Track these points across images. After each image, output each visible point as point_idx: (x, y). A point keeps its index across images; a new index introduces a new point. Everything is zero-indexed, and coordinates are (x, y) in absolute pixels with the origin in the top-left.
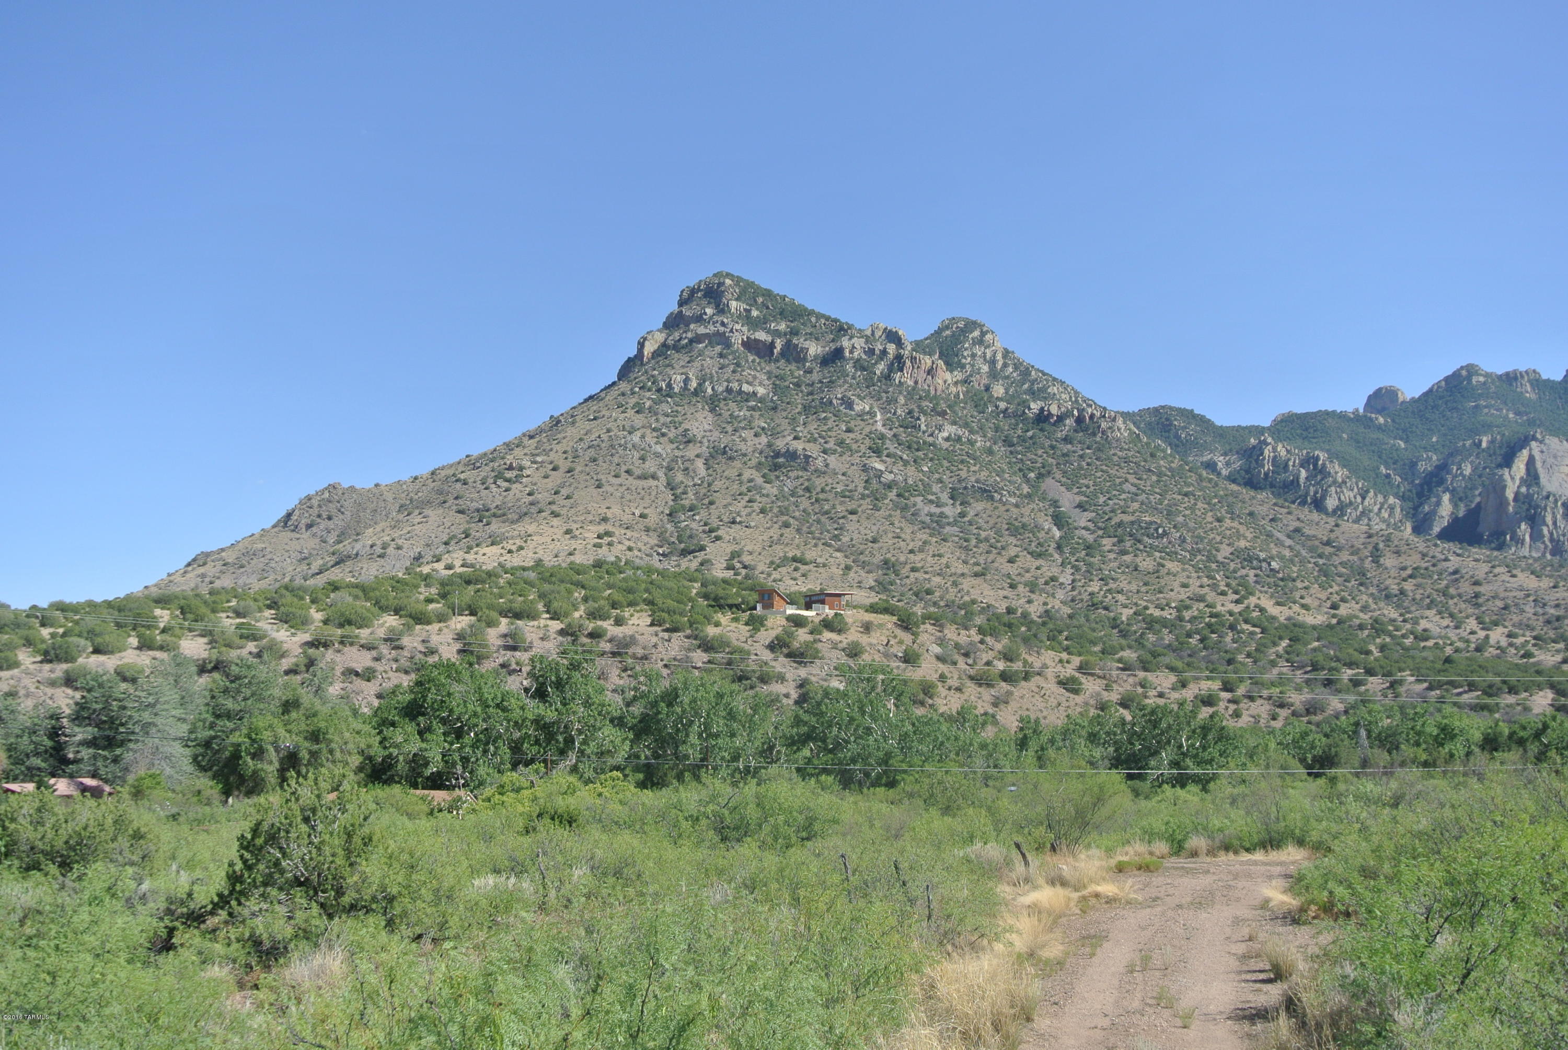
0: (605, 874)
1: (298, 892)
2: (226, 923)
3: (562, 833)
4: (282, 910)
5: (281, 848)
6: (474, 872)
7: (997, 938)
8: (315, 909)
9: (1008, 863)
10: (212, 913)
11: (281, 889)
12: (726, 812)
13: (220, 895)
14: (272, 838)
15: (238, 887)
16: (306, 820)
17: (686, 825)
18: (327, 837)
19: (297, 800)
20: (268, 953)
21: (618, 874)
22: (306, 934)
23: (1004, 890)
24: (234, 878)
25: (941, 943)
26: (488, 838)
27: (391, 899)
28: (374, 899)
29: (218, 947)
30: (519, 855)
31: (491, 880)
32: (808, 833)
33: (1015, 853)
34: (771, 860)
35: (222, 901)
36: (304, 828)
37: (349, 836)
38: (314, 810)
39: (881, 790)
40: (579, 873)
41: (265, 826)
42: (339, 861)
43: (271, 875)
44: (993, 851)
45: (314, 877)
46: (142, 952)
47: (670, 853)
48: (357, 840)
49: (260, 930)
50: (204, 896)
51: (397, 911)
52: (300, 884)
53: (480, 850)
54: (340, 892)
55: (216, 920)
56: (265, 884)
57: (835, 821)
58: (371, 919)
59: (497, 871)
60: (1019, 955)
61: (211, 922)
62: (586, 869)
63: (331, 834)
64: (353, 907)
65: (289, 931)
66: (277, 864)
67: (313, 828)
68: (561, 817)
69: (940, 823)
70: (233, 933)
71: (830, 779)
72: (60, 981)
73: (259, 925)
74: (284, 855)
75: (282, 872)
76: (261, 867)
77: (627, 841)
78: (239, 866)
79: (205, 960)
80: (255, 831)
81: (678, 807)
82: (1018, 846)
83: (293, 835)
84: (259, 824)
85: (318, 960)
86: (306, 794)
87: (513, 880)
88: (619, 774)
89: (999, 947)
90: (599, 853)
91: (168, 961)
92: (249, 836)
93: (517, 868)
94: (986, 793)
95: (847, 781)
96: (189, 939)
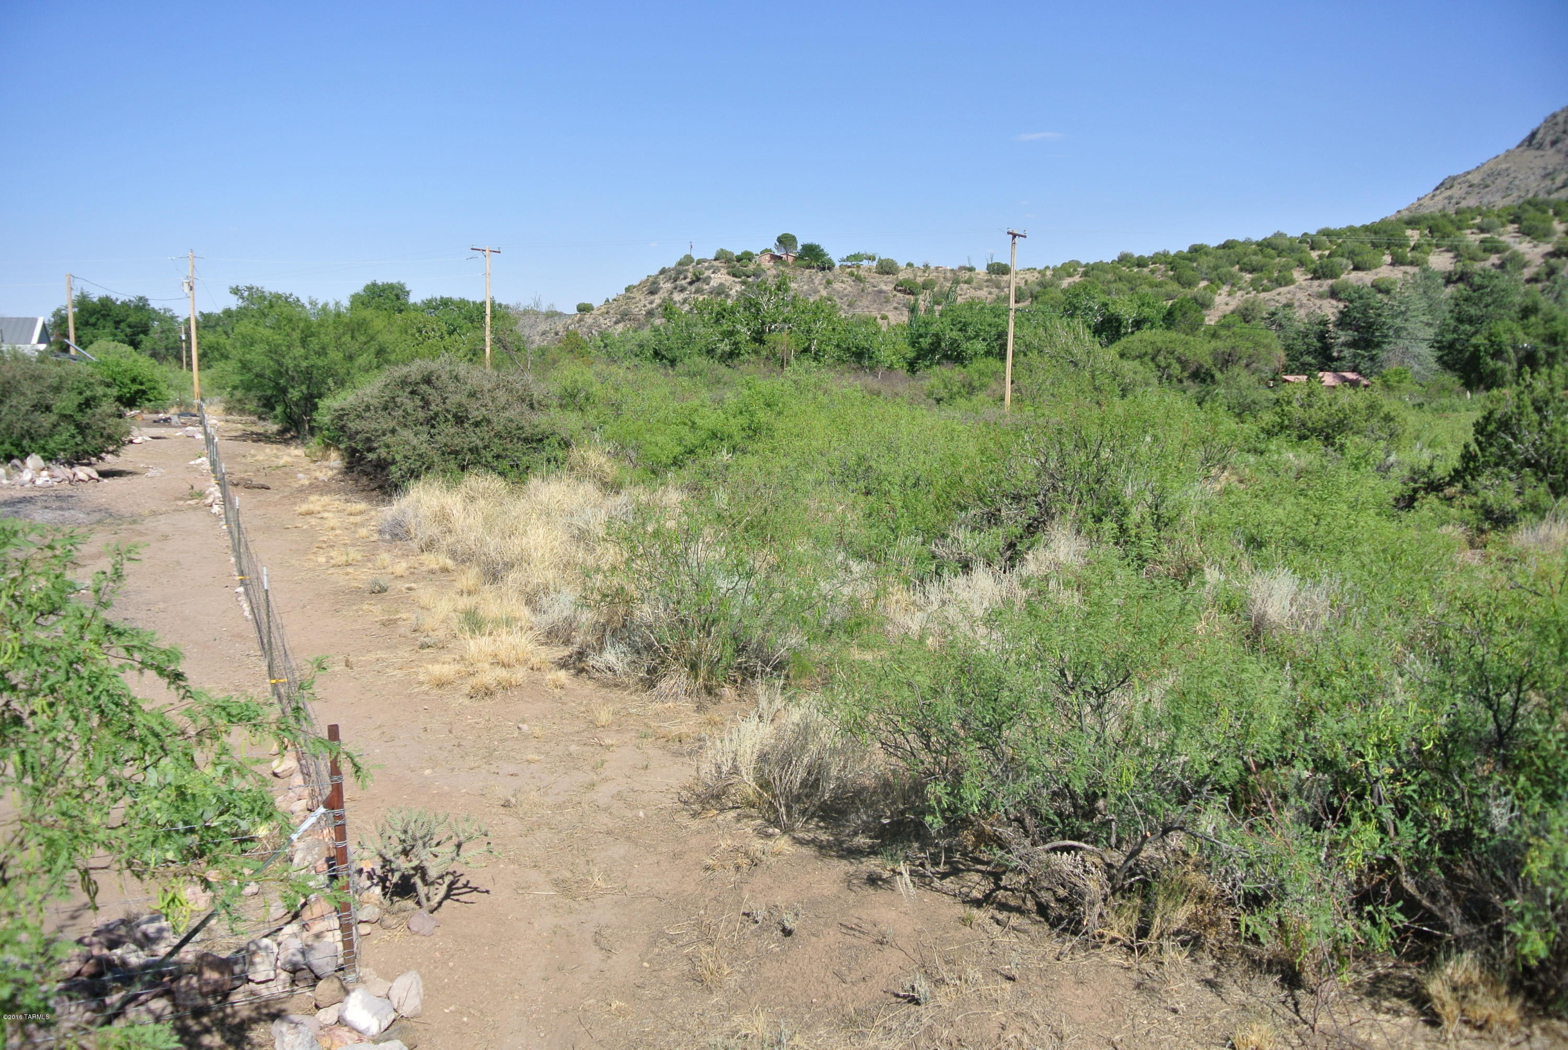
1: (1526, 473)
2: (1462, 493)
4: (1512, 486)
5: (1513, 434)
8: (1543, 488)
10: (1450, 484)
11: (1511, 469)
13: (1455, 470)
14: (1505, 425)
15: (1471, 465)
16: (1538, 410)
18: (1558, 426)
19: (1532, 392)
20: (1498, 520)
22: (1535, 509)
24: (1467, 457)
29: (1453, 512)
35: (1457, 475)
36: (1535, 417)
38: (1547, 403)
41: (1497, 415)
43: (1502, 457)
45: (1544, 461)
46: (1388, 508)
49: (1491, 500)
50: (1442, 471)
52: (1532, 466)
55: (1453, 490)
56: (1497, 464)
61: (1449, 491)
63: (1563, 423)
65: (1516, 503)
66: (1508, 446)
67: (1545, 417)
70: (1468, 500)
72: (1323, 522)
73: (1491, 497)
74: (1516, 439)
75: (1513, 454)
76: (1492, 449)
78: (1474, 447)
79: (1443, 522)
80: (1488, 419)
83: (1524, 422)
84: (1491, 413)
85: (1543, 529)
86: (1540, 387)
91: (1409, 517)
92: (1483, 422)
96: (1429, 504)
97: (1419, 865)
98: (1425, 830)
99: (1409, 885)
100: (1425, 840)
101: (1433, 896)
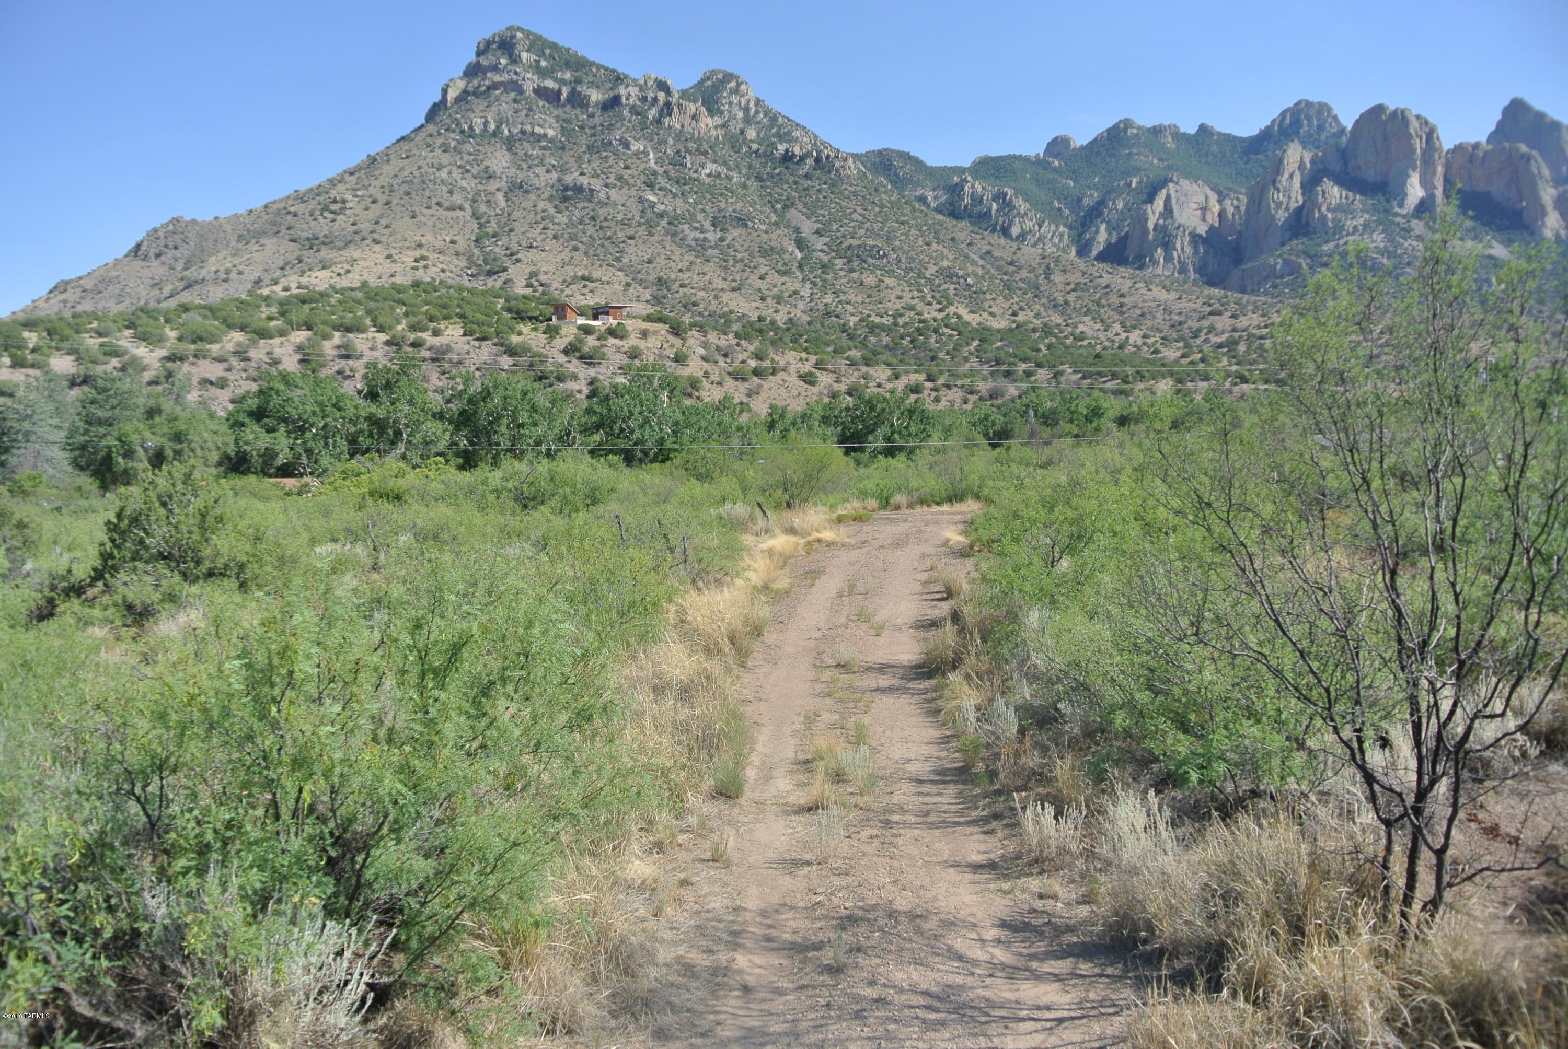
0: (425, 539)
1: (161, 565)
2: (103, 592)
3: (386, 507)
4: (149, 579)
5: (145, 530)
6: (313, 542)
7: (738, 575)
8: (177, 578)
9: (752, 518)
10: (91, 585)
11: (146, 562)
12: (525, 486)
13: (95, 570)
14: (135, 521)
15: (110, 563)
16: (164, 504)
17: (491, 498)
18: (182, 518)
19: (156, 487)
20: (140, 614)
21: (435, 537)
22: (172, 598)
23: (748, 539)
24: (106, 557)
25: (694, 582)
26: (326, 514)
27: (242, 567)
28: (226, 566)
29: (97, 612)
30: (353, 526)
31: (330, 546)
32: (593, 499)
33: (757, 509)
34: (559, 522)
35: (98, 575)
36: (162, 512)
37: (203, 516)
38: (170, 497)
39: (656, 465)
40: (404, 539)
41: (128, 512)
42: (196, 537)
43: (137, 551)
44: (740, 509)
45: (175, 552)
46: (23, 619)
47: (477, 519)
48: (210, 520)
49: (130, 597)
50: (81, 572)
51: (248, 574)
52: (165, 558)
53: (318, 524)
54: (198, 562)
55: (96, 590)
56: (133, 559)
57: (612, 490)
58: (226, 581)
59: (335, 540)
60: (755, 587)
61: (90, 593)
62: (410, 535)
63: (187, 515)
64: (210, 574)
65: (157, 597)
66: (142, 542)
67: (171, 511)
68: (388, 495)
69: (698, 489)
70: (106, 599)
71: (616, 458)
73: (132, 596)
74: (147, 533)
75: (147, 548)
76: (128, 545)
77: (443, 511)
78: (109, 545)
79: (88, 623)
80: (119, 516)
81: (485, 483)
82: (759, 505)
83: (153, 518)
84: (122, 509)
85: (182, 619)
86: (162, 482)
87: (348, 546)
88: (439, 458)
89: (739, 582)
90: (420, 523)
91: (50, 626)
92: (115, 520)
93: (353, 536)
94: (737, 465)
95: (629, 458)
96: (70, 608)
97: (90, 981)
98: (86, 946)
99: (82, 1007)
100: (89, 955)
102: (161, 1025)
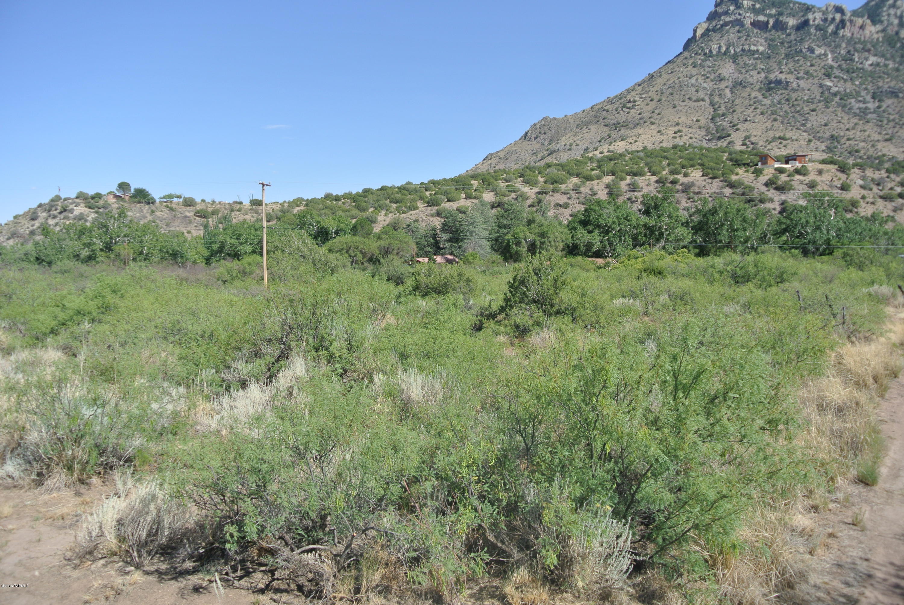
0: (676, 299)
1: (533, 306)
2: (505, 318)
3: (653, 279)
4: (528, 313)
5: (526, 287)
6: (612, 297)
7: (881, 335)
8: (541, 313)
9: (894, 296)
10: (499, 314)
11: (527, 304)
12: (738, 269)
13: (502, 307)
14: (522, 282)
15: (509, 304)
16: (536, 274)
17: (717, 275)
18: (545, 281)
19: (532, 265)
20: (523, 331)
21: (682, 299)
22: (538, 324)
23: (890, 310)
24: (507, 300)
25: (849, 337)
26: (619, 280)
27: (574, 310)
28: (566, 308)
29: (502, 329)
30: (634, 289)
31: (622, 301)
32: (781, 279)
33: (898, 290)
34: (759, 293)
35: (502, 309)
36: (535, 278)
37: (556, 281)
38: (540, 270)
39: (825, 258)
40: (664, 298)
41: (519, 277)
42: (551, 292)
43: (522, 298)
44: (885, 289)
45: (541, 299)
46: (469, 331)
47: (708, 288)
48: (559, 283)
49: (518, 321)
50: (495, 307)
51: (577, 314)
52: (535, 302)
53: (615, 286)
54: (552, 306)
55: (501, 317)
56: (520, 302)
57: (795, 274)
58: (566, 317)
59: (624, 297)
60: (894, 345)
61: (499, 318)
62: (666, 296)
63: (547, 280)
64: (558, 312)
65: (531, 322)
66: (524, 293)
67: (540, 277)
68: (654, 271)
69: (854, 274)
70: (508, 323)
71: (797, 251)
72: (437, 342)
73: (518, 319)
74: (528, 289)
75: (527, 297)
76: (518, 295)
77: (686, 284)
78: (509, 294)
79: (497, 334)
80: (515, 279)
81: (713, 266)
82: (900, 287)
83: (530, 281)
84: (516, 276)
85: (543, 334)
86: (536, 262)
87: (631, 301)
88: (685, 250)
89: (882, 340)
90: (673, 289)
91: (480, 334)
92: (512, 282)
93: (633, 295)
94: (885, 259)
95: (805, 253)
96: (490, 325)
97: (494, 526)
98: (495, 507)
99: (491, 537)
100: (496, 512)
101: (503, 542)
102: (527, 555)
